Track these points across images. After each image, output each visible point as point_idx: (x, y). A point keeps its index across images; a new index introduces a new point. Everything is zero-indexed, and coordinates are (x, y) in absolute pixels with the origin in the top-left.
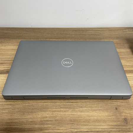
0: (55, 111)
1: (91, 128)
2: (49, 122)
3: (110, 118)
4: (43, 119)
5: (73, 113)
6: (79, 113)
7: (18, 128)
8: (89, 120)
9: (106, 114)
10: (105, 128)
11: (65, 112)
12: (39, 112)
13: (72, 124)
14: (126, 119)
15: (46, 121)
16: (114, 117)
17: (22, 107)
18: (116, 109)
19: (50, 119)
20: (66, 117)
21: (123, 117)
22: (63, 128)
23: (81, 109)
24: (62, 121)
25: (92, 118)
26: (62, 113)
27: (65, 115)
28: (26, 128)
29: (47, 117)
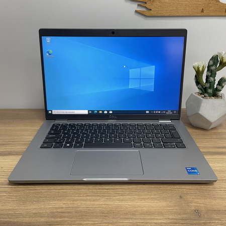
0: (77, 200)
1: (136, 223)
2: (64, 215)
3: (170, 209)
4: (55, 211)
5: (107, 203)
6: (118, 203)
7: (11, 221)
8: (135, 211)
9: (164, 204)
10: (161, 223)
11: (93, 201)
12: (50, 201)
13: (105, 216)
14: (198, 210)
15: (60, 212)
16: (177, 208)
17: (23, 194)
18: (181, 197)
19: (67, 211)
20: (95, 208)
21: (193, 208)
22: (89, 222)
23: (121, 197)
24: (88, 213)
25: (139, 209)
26: (88, 203)
27: (94, 205)
28: (23, 222)
29: (62, 208)
